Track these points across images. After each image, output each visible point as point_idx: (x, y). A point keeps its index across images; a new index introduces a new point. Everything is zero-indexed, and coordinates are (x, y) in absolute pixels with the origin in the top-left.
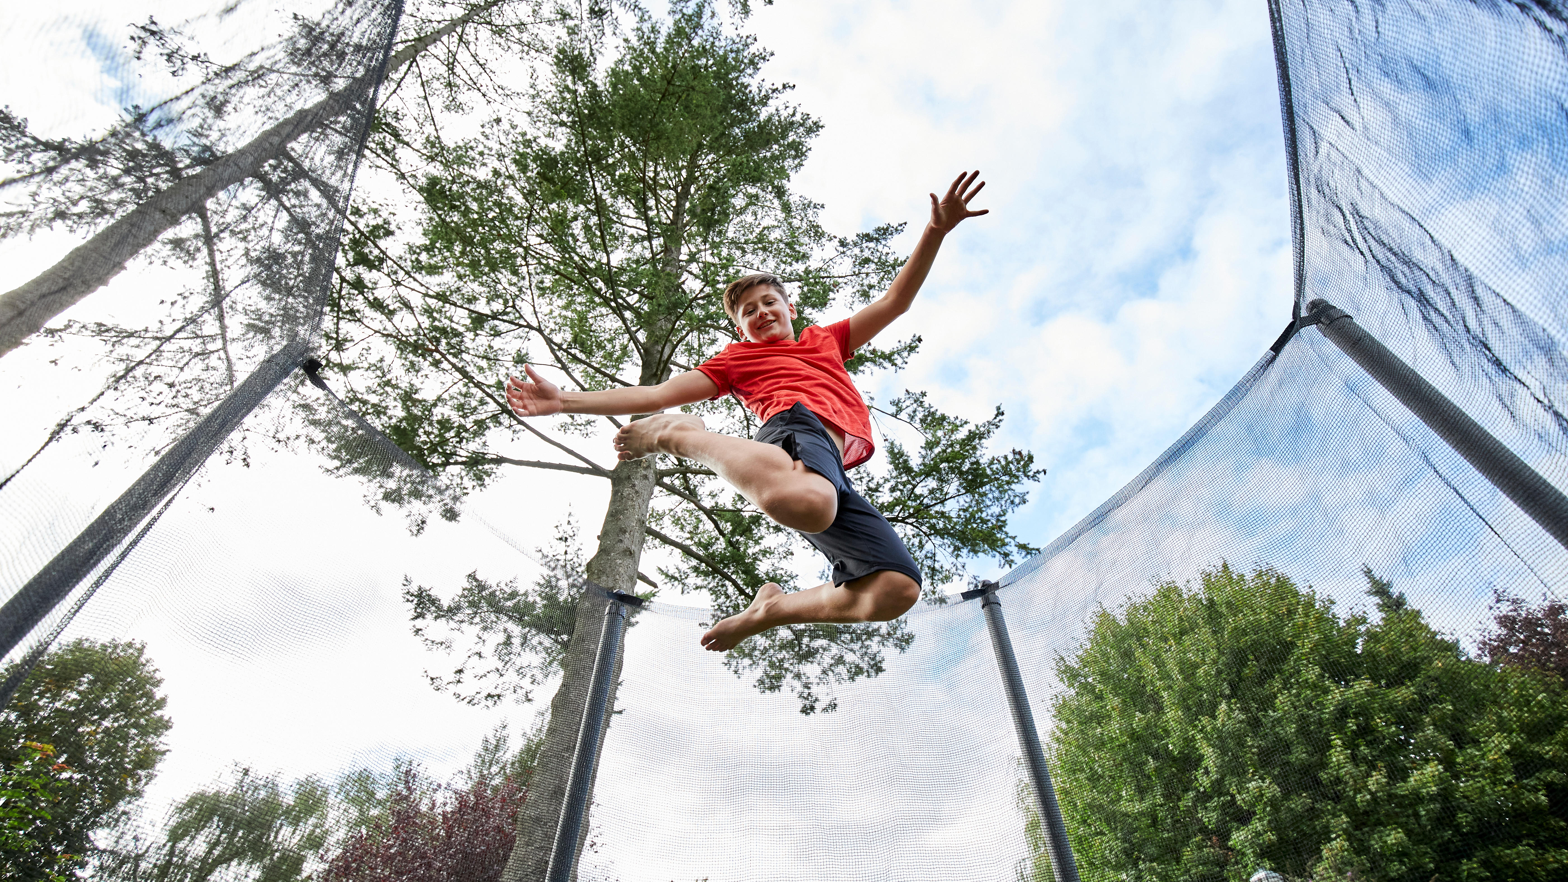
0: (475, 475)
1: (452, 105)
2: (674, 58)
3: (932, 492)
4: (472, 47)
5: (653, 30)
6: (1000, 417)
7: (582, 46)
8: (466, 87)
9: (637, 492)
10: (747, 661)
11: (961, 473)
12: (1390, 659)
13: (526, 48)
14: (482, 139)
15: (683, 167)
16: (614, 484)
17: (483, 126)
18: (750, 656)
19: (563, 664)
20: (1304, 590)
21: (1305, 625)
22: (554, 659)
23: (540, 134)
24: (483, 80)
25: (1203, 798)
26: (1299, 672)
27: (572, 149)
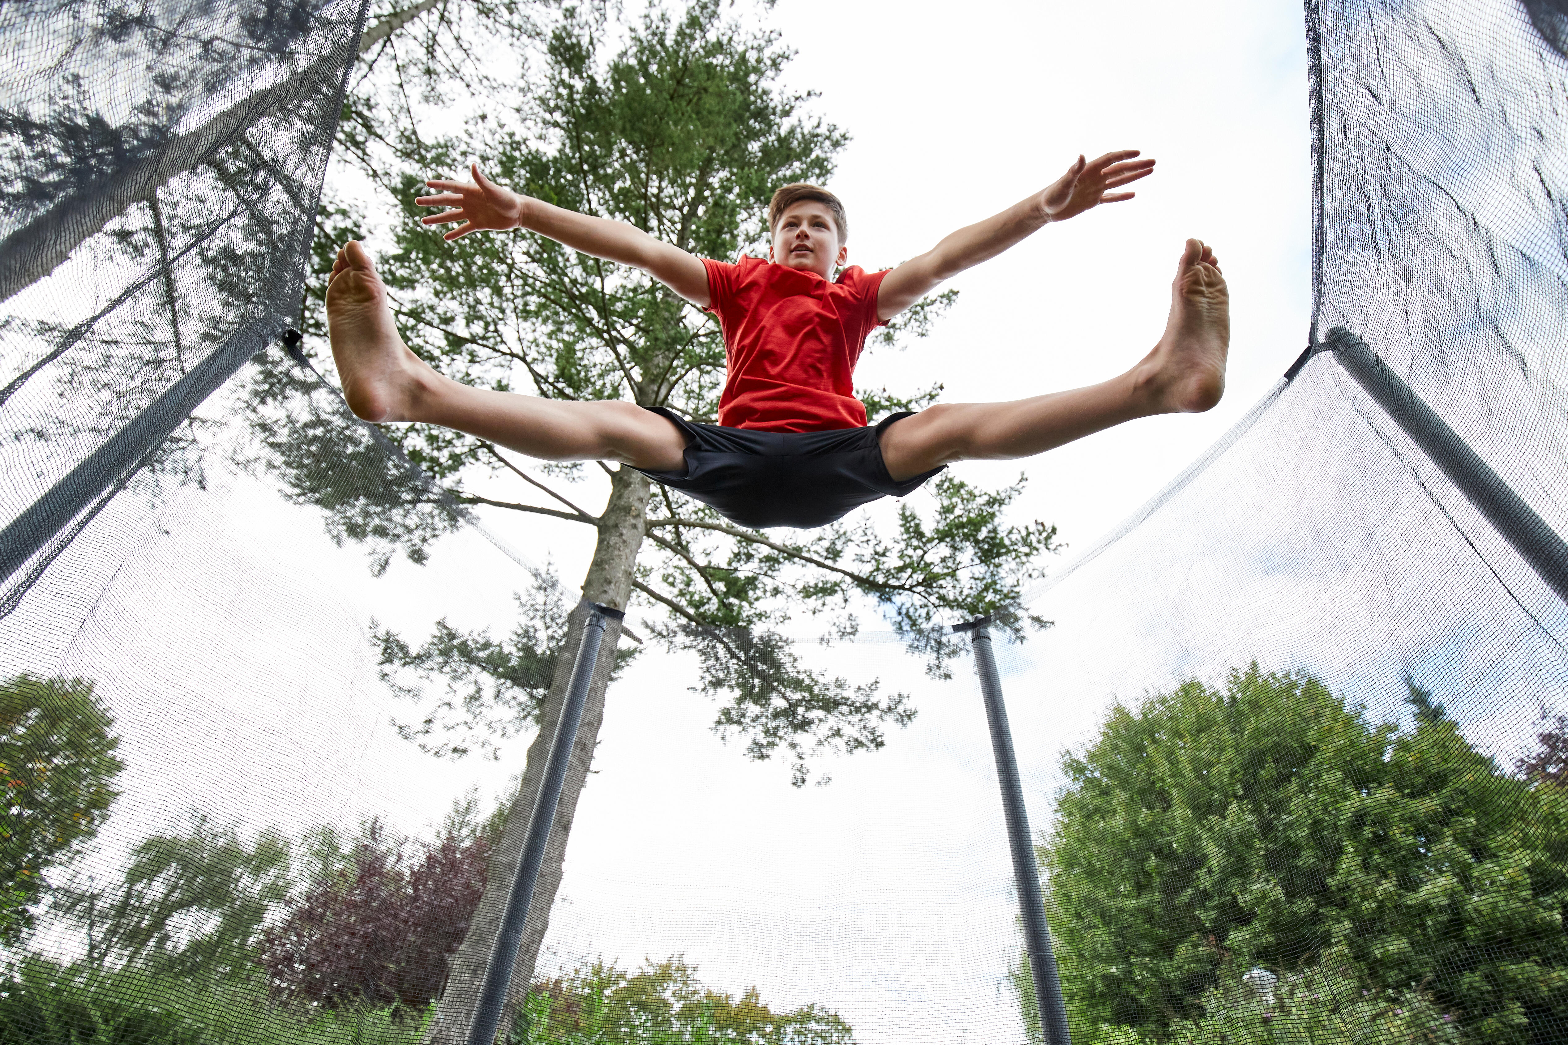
0: (448, 514)
1: (431, 96)
2: (686, 54)
3: (943, 560)
4: (454, 27)
5: (663, 18)
7: (581, 32)
8: (447, 76)
9: (624, 542)
10: (735, 728)
11: (977, 542)
12: (1419, 771)
13: (517, 32)
14: (465, 138)
15: (691, 184)
16: (600, 532)
17: (466, 123)
18: (739, 723)
19: (538, 720)
20: (1334, 693)
21: (1331, 729)
22: (529, 714)
23: (530, 135)
24: (468, 69)
25: (1202, 896)
26: (1319, 776)
27: (566, 155)
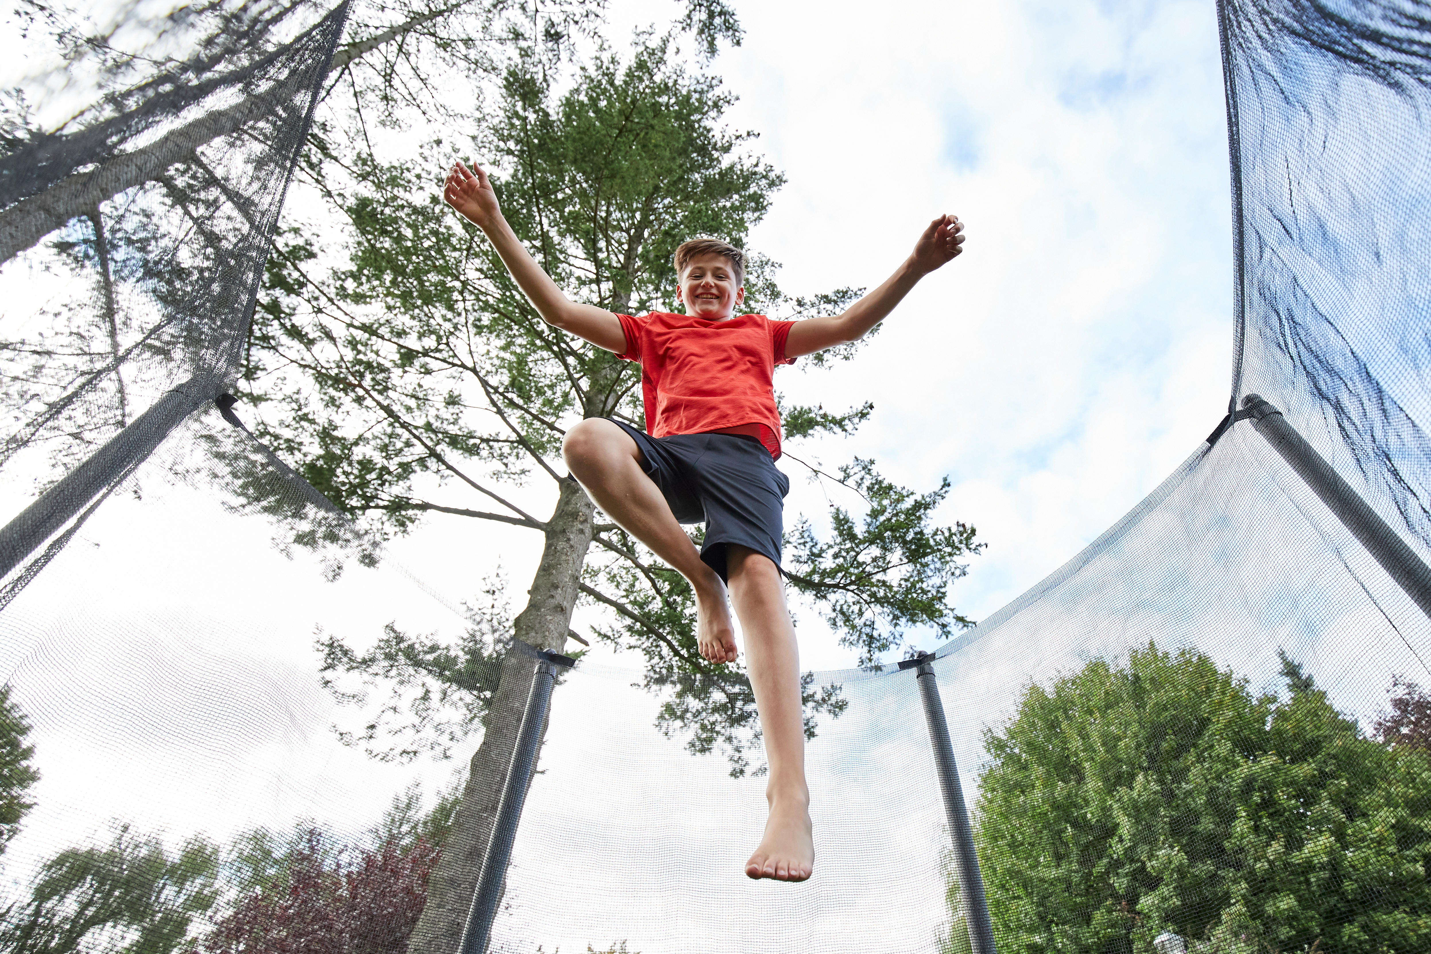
0: (397, 521)
1: (389, 121)
2: (634, 93)
3: (874, 560)
4: (412, 59)
5: (613, 61)
6: (946, 488)
7: (534, 70)
8: (405, 102)
9: (572, 547)
10: (678, 723)
11: (905, 543)
12: (1296, 737)
13: (473, 66)
14: (420, 160)
15: (637, 209)
16: (548, 538)
17: (421, 147)
18: (682, 718)
19: (485, 721)
20: (1222, 669)
21: (1221, 702)
22: (475, 716)
23: (484, 161)
24: (424, 96)
25: (1116, 865)
26: (1212, 746)
27: (519, 180)
